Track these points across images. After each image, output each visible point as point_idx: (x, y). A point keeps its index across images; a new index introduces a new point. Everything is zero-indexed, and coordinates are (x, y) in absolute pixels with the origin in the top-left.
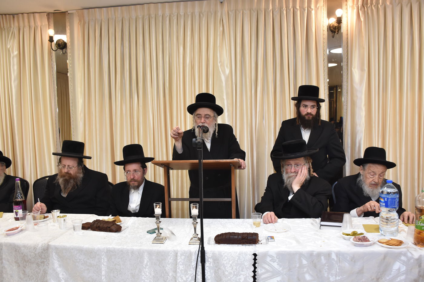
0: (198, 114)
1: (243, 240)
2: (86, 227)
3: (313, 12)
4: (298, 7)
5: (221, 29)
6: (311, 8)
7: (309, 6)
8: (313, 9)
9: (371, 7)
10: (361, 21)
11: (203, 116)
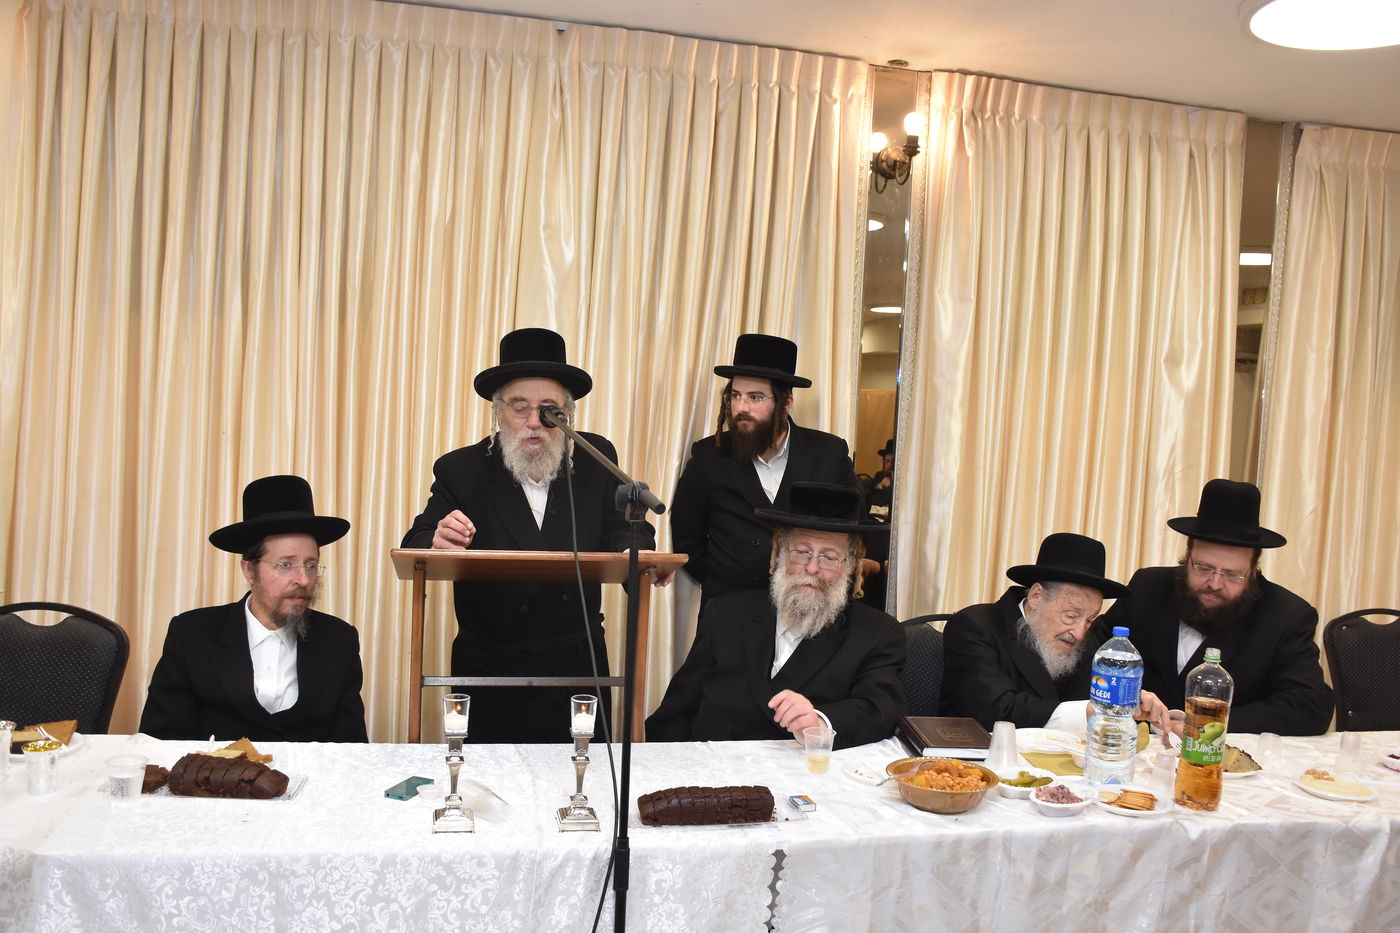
0: (516, 400)
1: (734, 810)
2: (154, 780)
3: (837, 109)
4: (794, 88)
5: (557, 116)
6: (830, 96)
7: (826, 89)
8: (835, 101)
9: (992, 123)
10: (968, 159)
11: (535, 405)
